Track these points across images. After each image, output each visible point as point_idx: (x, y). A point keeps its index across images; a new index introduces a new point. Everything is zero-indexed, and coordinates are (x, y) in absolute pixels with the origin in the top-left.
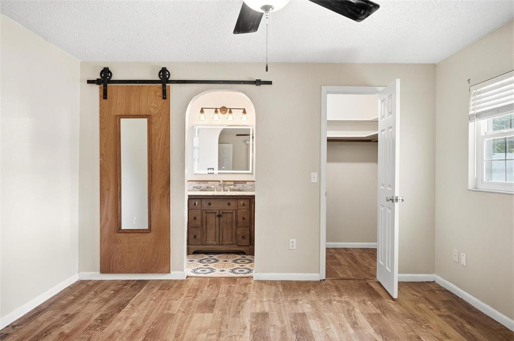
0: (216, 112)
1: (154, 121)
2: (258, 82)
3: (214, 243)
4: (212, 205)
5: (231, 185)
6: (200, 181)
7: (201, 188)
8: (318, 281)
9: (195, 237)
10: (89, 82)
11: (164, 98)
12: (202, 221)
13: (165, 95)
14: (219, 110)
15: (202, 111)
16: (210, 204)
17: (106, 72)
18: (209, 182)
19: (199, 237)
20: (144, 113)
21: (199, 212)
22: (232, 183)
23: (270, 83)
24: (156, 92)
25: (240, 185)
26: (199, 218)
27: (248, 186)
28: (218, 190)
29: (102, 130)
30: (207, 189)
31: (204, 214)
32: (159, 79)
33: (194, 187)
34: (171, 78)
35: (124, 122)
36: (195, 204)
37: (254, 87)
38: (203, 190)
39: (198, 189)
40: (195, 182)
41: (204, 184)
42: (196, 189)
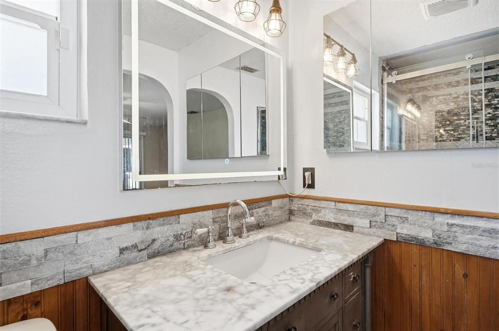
6: (149, 218)
18: (183, 217)
25: (261, 212)
27: (275, 209)
30: (176, 245)
38: (158, 253)
39: (141, 251)
40: (131, 224)
41: (166, 228)
42: (135, 254)
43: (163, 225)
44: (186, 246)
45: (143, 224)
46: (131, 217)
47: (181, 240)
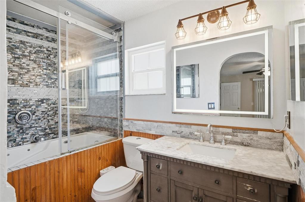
0: (200, 19)
4: (185, 176)
5: (228, 134)
6: (181, 123)
7: (183, 134)
12: (169, 197)
14: (205, 17)
15: (180, 25)
16: (181, 173)
18: (193, 126)
21: (165, 181)
22: (230, 131)
25: (245, 136)
26: (165, 191)
27: (261, 138)
28: (206, 139)
30: (190, 136)
31: (173, 188)
33: (173, 131)
36: (158, 166)
38: (184, 137)
39: (178, 134)
40: (175, 124)
41: (186, 129)
42: (176, 134)
43: (186, 127)
44: (195, 138)
45: (179, 125)
46: (176, 122)
47: (192, 135)
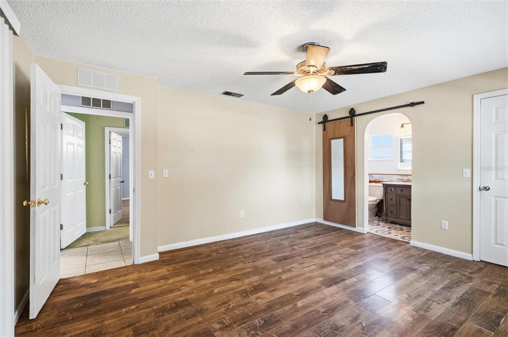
1: (347, 140)
2: (412, 104)
3: (406, 218)
4: (404, 192)
6: (403, 175)
8: (470, 261)
9: (392, 212)
10: (319, 123)
11: (352, 126)
12: (397, 202)
13: (352, 124)
15: (402, 126)
16: (402, 191)
17: (325, 117)
18: (409, 176)
19: (394, 212)
20: (341, 136)
21: (394, 196)
23: (423, 103)
24: (348, 123)
26: (394, 200)
29: (324, 146)
31: (398, 198)
32: (349, 115)
34: (356, 113)
35: (332, 141)
36: (391, 190)
37: (409, 108)
